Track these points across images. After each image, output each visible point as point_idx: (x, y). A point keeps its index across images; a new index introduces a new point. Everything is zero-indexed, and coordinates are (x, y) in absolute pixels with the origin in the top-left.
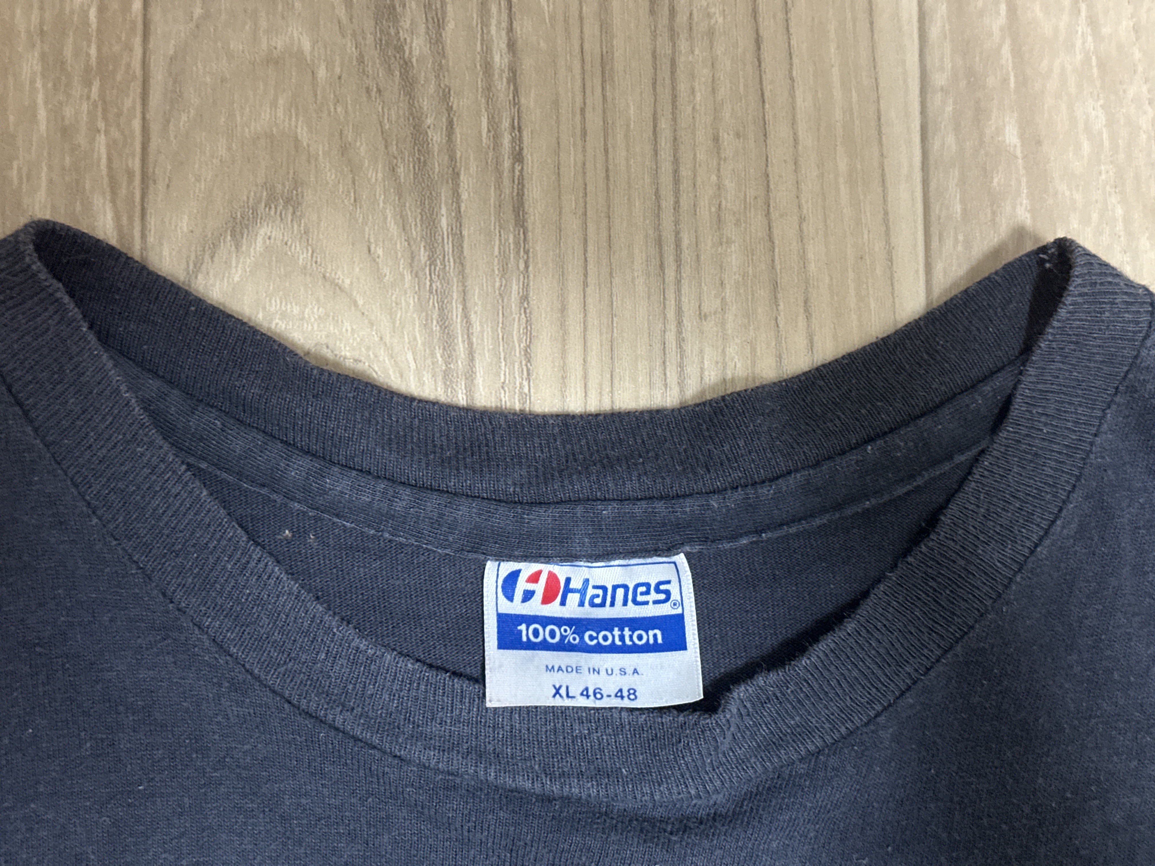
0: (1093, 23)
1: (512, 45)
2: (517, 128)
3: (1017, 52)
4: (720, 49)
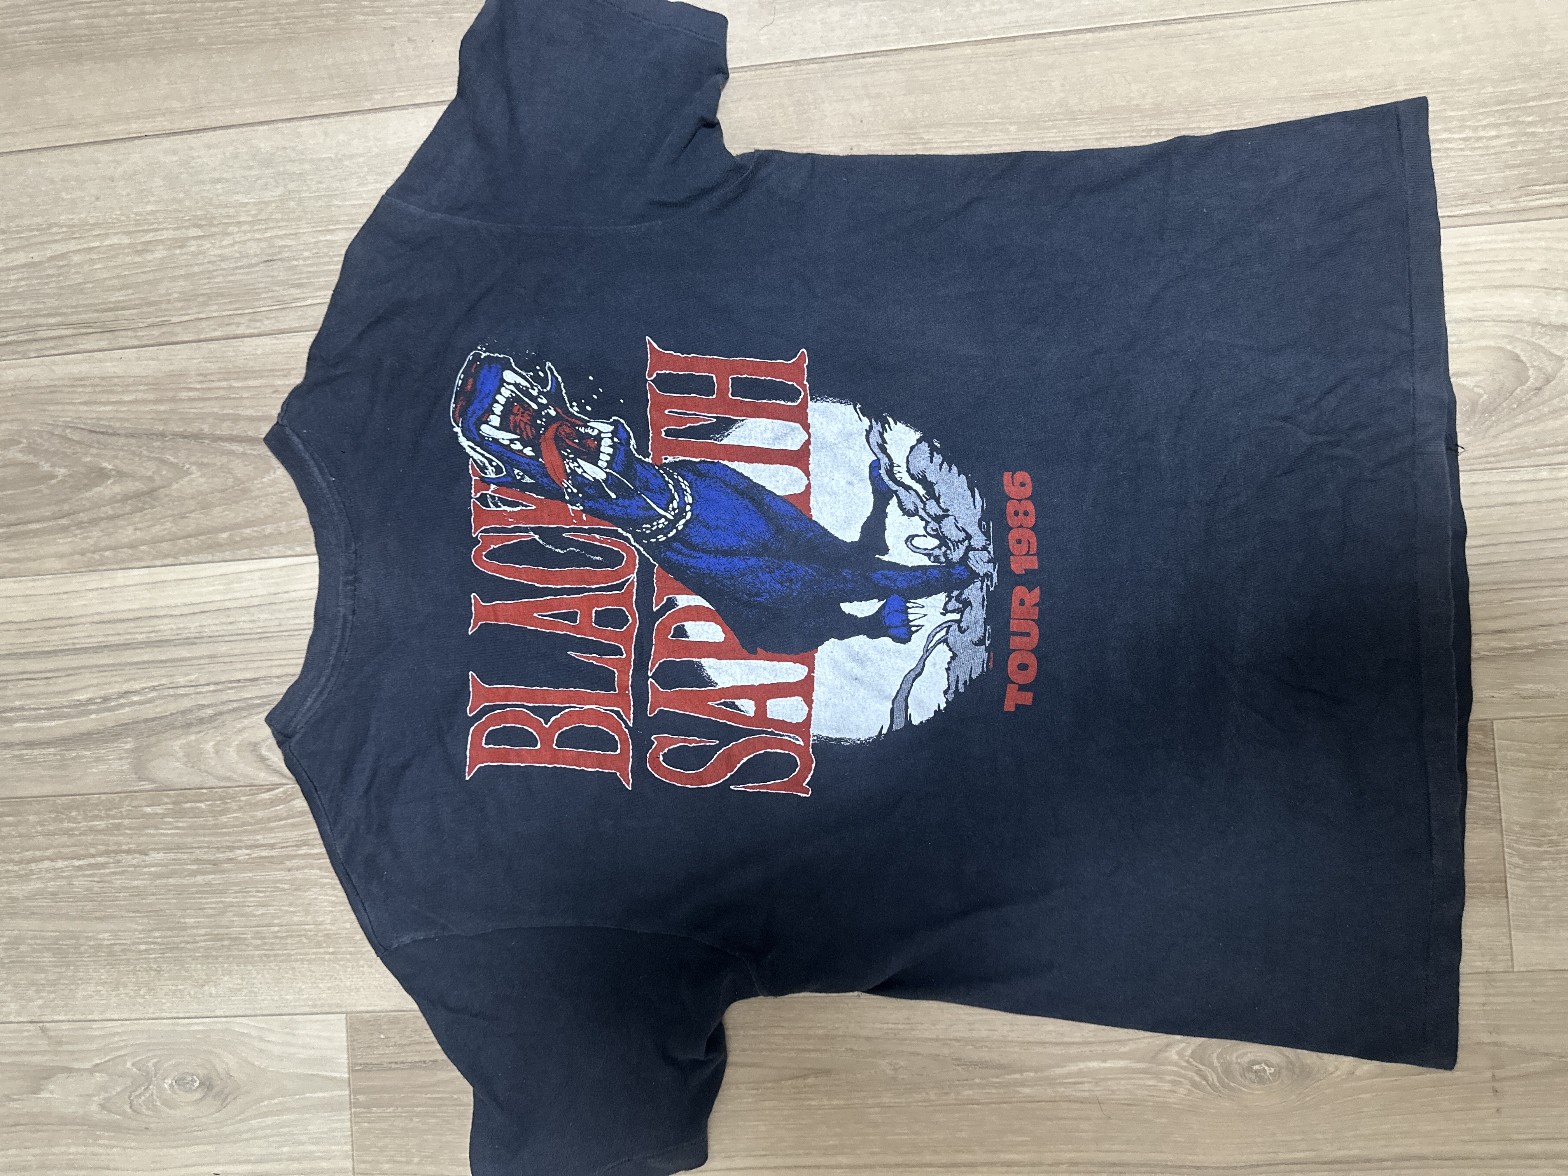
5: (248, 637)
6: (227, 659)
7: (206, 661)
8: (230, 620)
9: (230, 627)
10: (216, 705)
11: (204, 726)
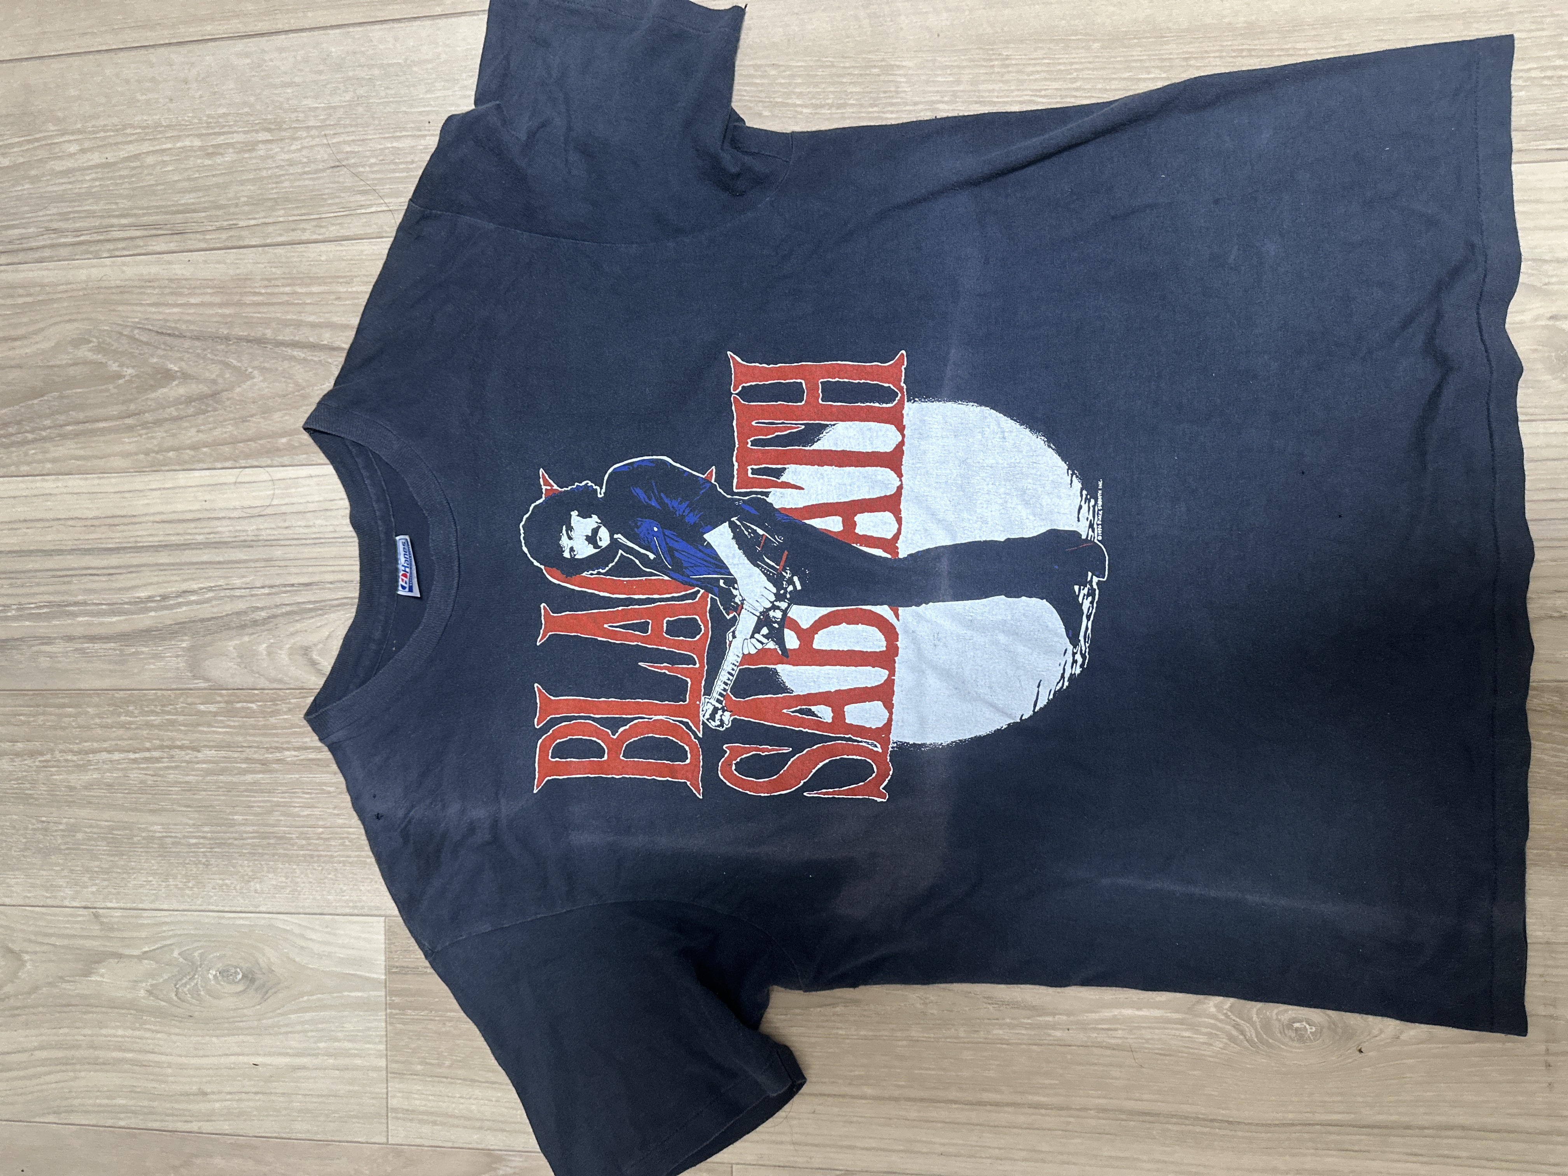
0: (252, 416)
1: (263, 587)
2: (285, 586)
3: (261, 439)
4: (262, 527)
5: (304, 542)
6: (283, 563)
7: (263, 564)
8: (286, 524)
9: (285, 532)
10: (269, 608)
11: (258, 628)
